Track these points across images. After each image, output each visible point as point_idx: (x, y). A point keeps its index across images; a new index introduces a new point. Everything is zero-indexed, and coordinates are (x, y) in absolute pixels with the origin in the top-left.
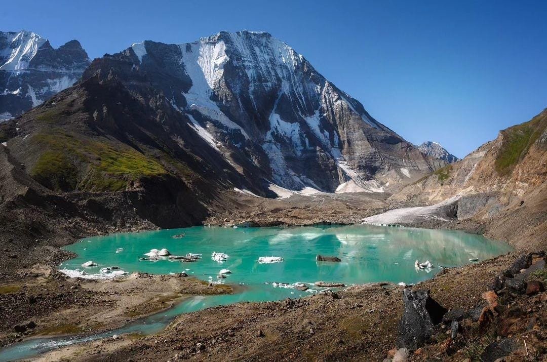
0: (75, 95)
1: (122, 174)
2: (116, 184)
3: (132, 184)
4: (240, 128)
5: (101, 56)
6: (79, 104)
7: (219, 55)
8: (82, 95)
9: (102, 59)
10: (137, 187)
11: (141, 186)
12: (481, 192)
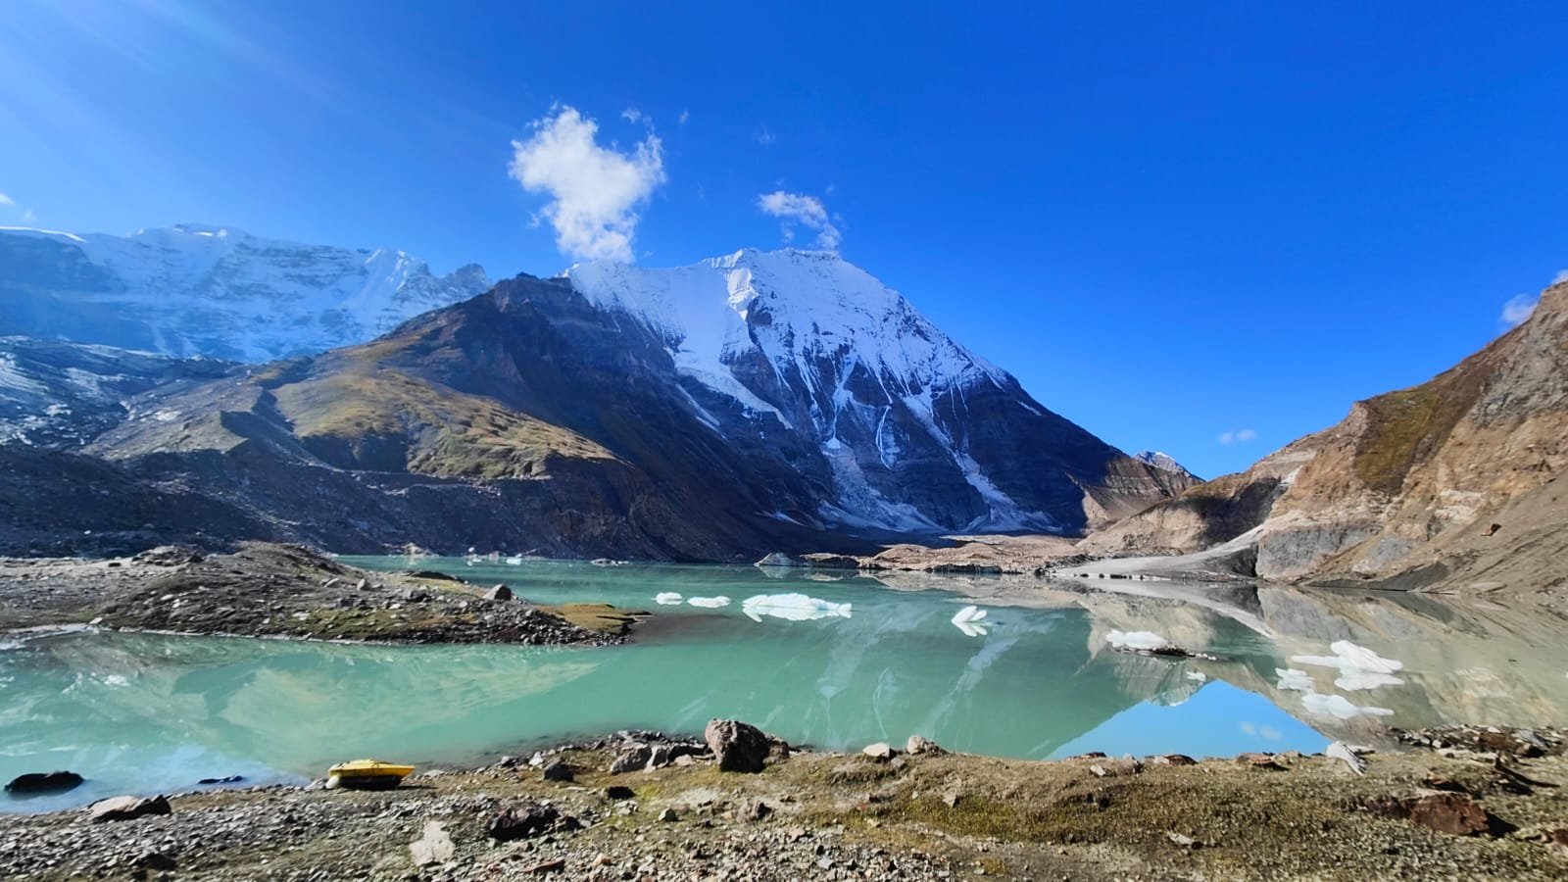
0: (442, 322)
1: (511, 450)
2: (490, 468)
3: (528, 468)
4: (776, 410)
5: (512, 276)
6: (448, 336)
7: (739, 288)
8: (456, 321)
9: (513, 281)
10: (537, 475)
11: (545, 472)
12: (1324, 521)
